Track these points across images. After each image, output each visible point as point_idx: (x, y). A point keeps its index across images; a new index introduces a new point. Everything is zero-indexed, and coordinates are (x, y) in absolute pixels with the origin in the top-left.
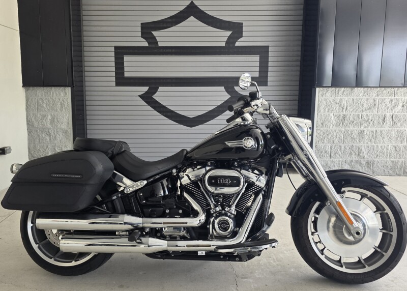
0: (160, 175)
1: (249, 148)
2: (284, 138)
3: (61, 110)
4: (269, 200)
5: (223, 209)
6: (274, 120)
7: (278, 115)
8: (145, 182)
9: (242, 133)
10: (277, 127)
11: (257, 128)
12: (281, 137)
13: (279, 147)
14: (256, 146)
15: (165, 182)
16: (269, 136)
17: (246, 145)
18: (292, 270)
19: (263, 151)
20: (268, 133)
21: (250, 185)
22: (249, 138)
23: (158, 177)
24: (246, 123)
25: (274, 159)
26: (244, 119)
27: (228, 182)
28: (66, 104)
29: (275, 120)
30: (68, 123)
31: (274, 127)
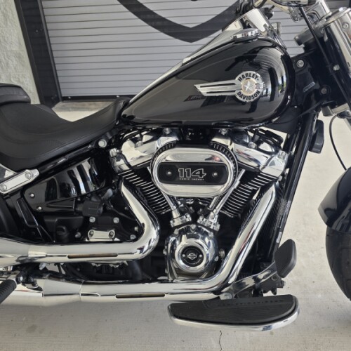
0: (68, 156)
1: (250, 98)
2: (336, 68)
3: (6, 25)
4: (289, 202)
5: (194, 220)
6: (316, 23)
7: (328, 10)
8: (36, 173)
9: (238, 60)
10: (321, 39)
11: (274, 46)
12: (329, 66)
13: (321, 88)
14: (270, 90)
15: (86, 165)
16: (301, 63)
17: (243, 92)
18: (319, 296)
19: (286, 99)
20: (299, 57)
21: (251, 175)
22: (253, 72)
23: (62, 160)
24: (250, 34)
25: (308, 115)
26: (246, 25)
27: (201, 175)
28: (10, 15)
29: (320, 24)
30: (20, 44)
31: (315, 42)
